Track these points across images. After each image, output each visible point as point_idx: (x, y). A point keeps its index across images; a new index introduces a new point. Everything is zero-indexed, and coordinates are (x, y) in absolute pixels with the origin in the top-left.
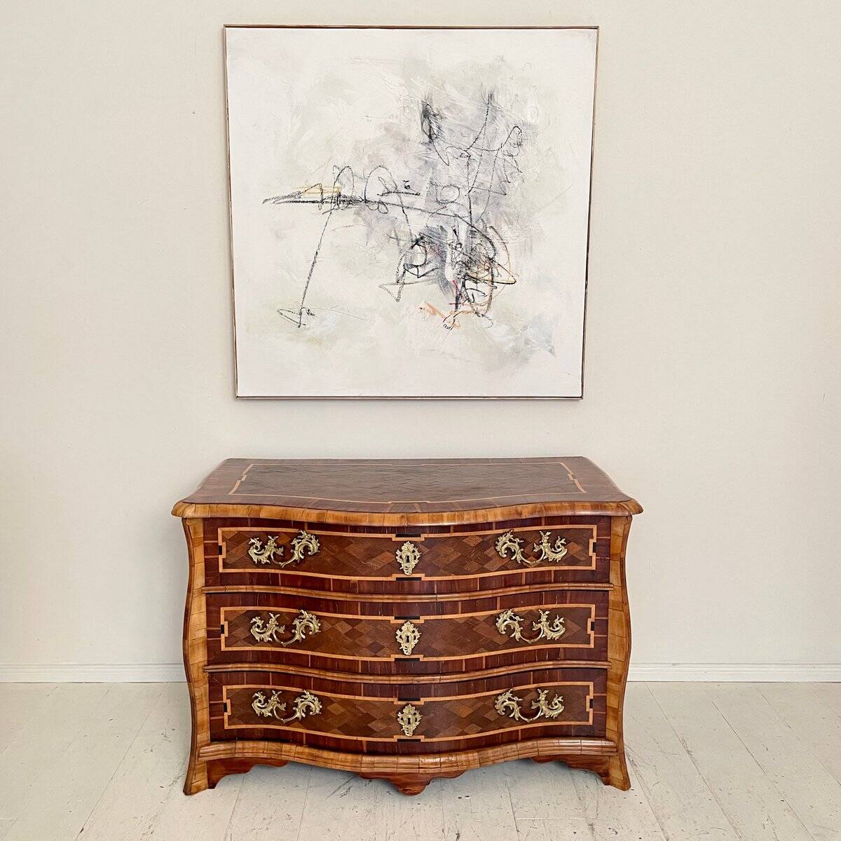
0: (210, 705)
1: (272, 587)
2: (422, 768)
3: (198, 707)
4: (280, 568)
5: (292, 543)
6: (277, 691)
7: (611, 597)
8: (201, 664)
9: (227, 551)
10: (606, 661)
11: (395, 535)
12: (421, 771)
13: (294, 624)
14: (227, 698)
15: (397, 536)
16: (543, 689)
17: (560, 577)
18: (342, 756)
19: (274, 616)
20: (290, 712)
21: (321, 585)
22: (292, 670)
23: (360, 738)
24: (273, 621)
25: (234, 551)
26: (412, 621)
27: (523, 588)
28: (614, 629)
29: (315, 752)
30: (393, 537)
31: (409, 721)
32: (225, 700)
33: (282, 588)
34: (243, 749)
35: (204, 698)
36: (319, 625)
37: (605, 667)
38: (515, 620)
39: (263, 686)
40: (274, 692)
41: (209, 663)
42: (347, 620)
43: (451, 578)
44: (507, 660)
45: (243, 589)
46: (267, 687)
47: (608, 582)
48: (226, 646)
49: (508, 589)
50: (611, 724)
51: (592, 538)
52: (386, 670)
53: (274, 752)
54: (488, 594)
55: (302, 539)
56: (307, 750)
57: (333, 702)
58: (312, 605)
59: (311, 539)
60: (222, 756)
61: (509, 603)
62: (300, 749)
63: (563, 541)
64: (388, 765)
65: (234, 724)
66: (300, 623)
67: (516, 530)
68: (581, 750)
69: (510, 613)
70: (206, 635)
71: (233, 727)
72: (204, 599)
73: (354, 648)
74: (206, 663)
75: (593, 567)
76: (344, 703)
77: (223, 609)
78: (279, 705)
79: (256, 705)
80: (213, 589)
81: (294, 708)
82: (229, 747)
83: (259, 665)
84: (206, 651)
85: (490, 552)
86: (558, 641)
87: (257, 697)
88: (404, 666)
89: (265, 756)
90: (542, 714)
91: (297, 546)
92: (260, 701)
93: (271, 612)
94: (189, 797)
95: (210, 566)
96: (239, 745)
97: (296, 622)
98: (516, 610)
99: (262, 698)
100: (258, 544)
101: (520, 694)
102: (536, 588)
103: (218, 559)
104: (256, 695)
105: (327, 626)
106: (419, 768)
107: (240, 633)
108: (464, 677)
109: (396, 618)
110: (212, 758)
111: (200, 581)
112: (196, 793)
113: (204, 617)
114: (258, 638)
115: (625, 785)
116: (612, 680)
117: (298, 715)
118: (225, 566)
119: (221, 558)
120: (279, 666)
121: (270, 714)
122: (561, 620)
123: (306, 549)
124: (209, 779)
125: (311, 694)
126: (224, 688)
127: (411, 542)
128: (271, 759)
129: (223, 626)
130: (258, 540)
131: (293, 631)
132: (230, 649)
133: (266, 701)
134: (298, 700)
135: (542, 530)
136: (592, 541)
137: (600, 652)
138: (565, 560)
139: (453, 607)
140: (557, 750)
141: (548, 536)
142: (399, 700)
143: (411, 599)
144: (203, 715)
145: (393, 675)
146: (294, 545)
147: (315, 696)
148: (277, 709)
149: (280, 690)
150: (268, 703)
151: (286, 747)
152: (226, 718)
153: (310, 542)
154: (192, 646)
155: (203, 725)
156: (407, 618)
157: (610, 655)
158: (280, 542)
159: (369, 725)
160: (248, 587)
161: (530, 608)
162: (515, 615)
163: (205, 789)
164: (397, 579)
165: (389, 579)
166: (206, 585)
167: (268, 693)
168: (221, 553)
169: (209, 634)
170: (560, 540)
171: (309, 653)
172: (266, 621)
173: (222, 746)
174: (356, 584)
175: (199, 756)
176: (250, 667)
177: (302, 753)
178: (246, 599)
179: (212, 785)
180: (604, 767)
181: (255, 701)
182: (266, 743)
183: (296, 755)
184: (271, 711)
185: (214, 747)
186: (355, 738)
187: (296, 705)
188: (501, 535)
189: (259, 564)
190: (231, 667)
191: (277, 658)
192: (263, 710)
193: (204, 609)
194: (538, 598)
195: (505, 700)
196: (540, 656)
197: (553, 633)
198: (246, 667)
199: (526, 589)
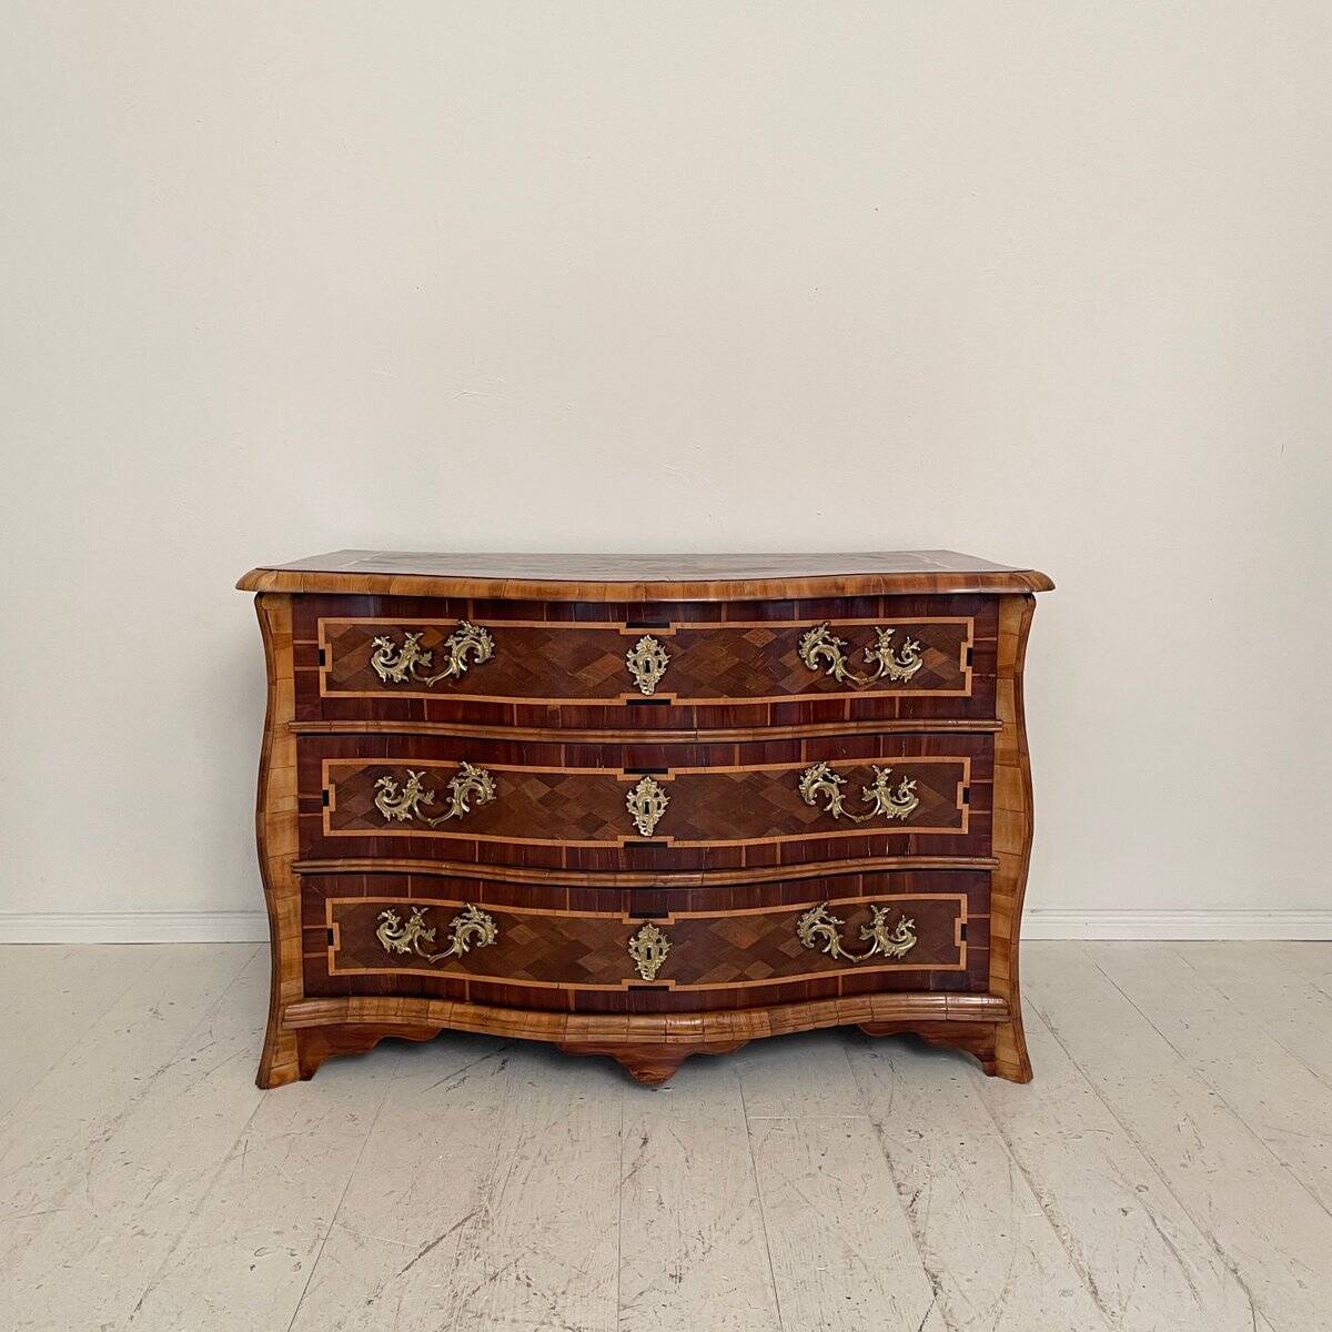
0: (304, 931)
1: (413, 724)
2: (671, 1034)
3: (282, 934)
4: (426, 689)
5: (447, 645)
6: (420, 907)
7: (999, 744)
8: (288, 859)
9: (334, 660)
10: (990, 856)
11: (625, 624)
12: (670, 1039)
13: (449, 787)
14: (334, 921)
15: (628, 626)
16: (880, 905)
17: (911, 707)
18: (532, 1017)
19: (416, 774)
20: (442, 943)
21: (498, 715)
22: (447, 869)
23: (563, 986)
24: (414, 781)
25: (345, 659)
26: (654, 776)
27: (846, 725)
28: (1003, 799)
29: (485, 1011)
30: (622, 627)
31: (649, 954)
32: (330, 924)
33: (430, 725)
34: (361, 1008)
35: (292, 919)
36: (494, 786)
37: (988, 867)
38: (832, 782)
39: (395, 900)
40: (415, 910)
41: (303, 856)
42: (542, 777)
43: (722, 701)
44: (818, 852)
45: (361, 726)
46: (403, 900)
47: (994, 718)
48: (333, 827)
49: (821, 726)
50: (998, 968)
51: (966, 640)
52: (609, 862)
53: (414, 1014)
54: (786, 732)
55: (463, 636)
56: (472, 1009)
57: (518, 923)
58: (482, 752)
59: (479, 635)
60: (324, 1021)
61: (826, 750)
62: (458, 1008)
63: (914, 647)
64: (611, 1030)
65: (346, 967)
66: (460, 784)
67: (835, 623)
68: (947, 1012)
69: (822, 767)
70: (297, 807)
71: (343, 972)
72: (292, 743)
73: (553, 827)
74: (296, 857)
75: (968, 692)
76: (534, 922)
77: (326, 763)
78: (423, 933)
79: (384, 933)
80: (309, 727)
81: (450, 937)
82: (336, 1006)
83: (389, 862)
84: (297, 836)
85: (789, 659)
86: (906, 823)
87: (386, 919)
88: (641, 856)
89: (398, 1020)
90: (879, 950)
91: (455, 648)
92: (390, 927)
93: (410, 767)
94: (265, 1091)
95: (305, 687)
96: (354, 1002)
97: (454, 784)
98: (834, 763)
99: (394, 921)
100: (389, 648)
101: (839, 912)
102: (869, 727)
103: (318, 672)
104: (385, 914)
105: (508, 788)
106: (666, 1034)
107: (356, 804)
108: (745, 877)
109: (626, 772)
110: (307, 1024)
111: (286, 711)
112: (279, 1085)
113: (292, 775)
114: (387, 815)
115: (1024, 1074)
116: (1000, 891)
117: (456, 948)
118: (331, 686)
119: (323, 670)
120: (423, 863)
121: (408, 949)
122: (911, 786)
123: (471, 653)
124: (300, 1064)
125: (478, 910)
126: (329, 903)
127: (653, 637)
128: (409, 1025)
129: (326, 793)
130: (387, 640)
131: (448, 800)
132: (339, 833)
133: (401, 926)
134: (457, 922)
135: (879, 626)
136: (965, 647)
137: (980, 840)
138: (918, 682)
139: (725, 754)
140: (905, 1012)
141: (890, 636)
142: (631, 916)
143: (653, 737)
144: (292, 949)
145: (622, 872)
146: (450, 648)
147: (486, 912)
148: (421, 939)
149: (425, 906)
150: (404, 928)
151: (435, 1005)
152: (331, 955)
153: (478, 642)
154: (272, 824)
155: (291, 967)
156: (646, 772)
157: (996, 846)
158: (427, 644)
159: (580, 961)
160: (370, 723)
161: (857, 762)
162: (832, 773)
163: (293, 1081)
164: (629, 702)
165: (615, 702)
166: (297, 720)
167: (404, 914)
168: (323, 663)
169: (303, 805)
170: (911, 644)
171: (477, 837)
172: (402, 784)
173: (324, 1005)
174: (556, 711)
175: (283, 1020)
176: (373, 865)
177: (462, 1014)
178: (366, 745)
179: (306, 1074)
180: (986, 1044)
181: (382, 926)
182: (401, 1000)
183: (452, 1018)
184: (411, 944)
185: (310, 1006)
186: (554, 985)
187: (454, 931)
188: (809, 630)
189: (390, 684)
190: (340, 865)
191: (420, 849)
192: (396, 942)
193: (293, 761)
194: (872, 746)
195: (814, 921)
196: (875, 847)
197: (897, 808)
198: (366, 865)
199: (852, 728)
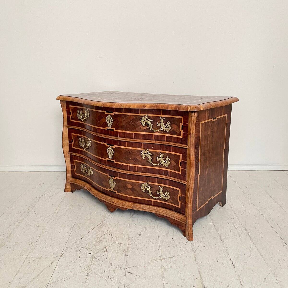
3: (67, 165)
10: (186, 181)
12: (113, 203)
16: (161, 186)
17: (169, 139)
20: (88, 173)
23: (101, 187)
26: (111, 146)
27: (152, 141)
28: (188, 167)
30: (105, 112)
31: (112, 184)
32: (74, 165)
33: (84, 129)
36: (91, 143)
37: (185, 184)
38: (149, 154)
40: (85, 165)
43: (123, 131)
44: (146, 170)
47: (187, 144)
49: (146, 140)
50: (186, 210)
51: (182, 123)
52: (105, 163)
54: (137, 141)
57: (95, 172)
59: (88, 111)
61: (147, 146)
62: (89, 186)
67: (150, 115)
68: (173, 217)
69: (147, 151)
71: (77, 174)
75: (182, 137)
85: (138, 123)
86: (167, 168)
87: (81, 166)
88: (109, 163)
90: (161, 197)
98: (150, 150)
101: (151, 186)
102: (158, 142)
108: (129, 173)
109: (107, 144)
122: (169, 159)
124: (71, 189)
127: (110, 115)
135: (161, 117)
137: (184, 176)
138: (170, 133)
139: (124, 144)
140: (165, 214)
141: (164, 120)
142: (109, 176)
143: (111, 138)
145: (107, 166)
146: (85, 114)
152: (75, 170)
153: (88, 113)
155: (69, 171)
157: (187, 178)
159: (103, 183)
161: (156, 151)
162: (149, 152)
165: (105, 129)
170: (169, 122)
174: (97, 129)
175: (67, 181)
180: (184, 228)
182: (83, 182)
188: (143, 116)
194: (159, 147)
195: (145, 187)
196: (160, 172)
197: (165, 164)
199: (154, 142)
